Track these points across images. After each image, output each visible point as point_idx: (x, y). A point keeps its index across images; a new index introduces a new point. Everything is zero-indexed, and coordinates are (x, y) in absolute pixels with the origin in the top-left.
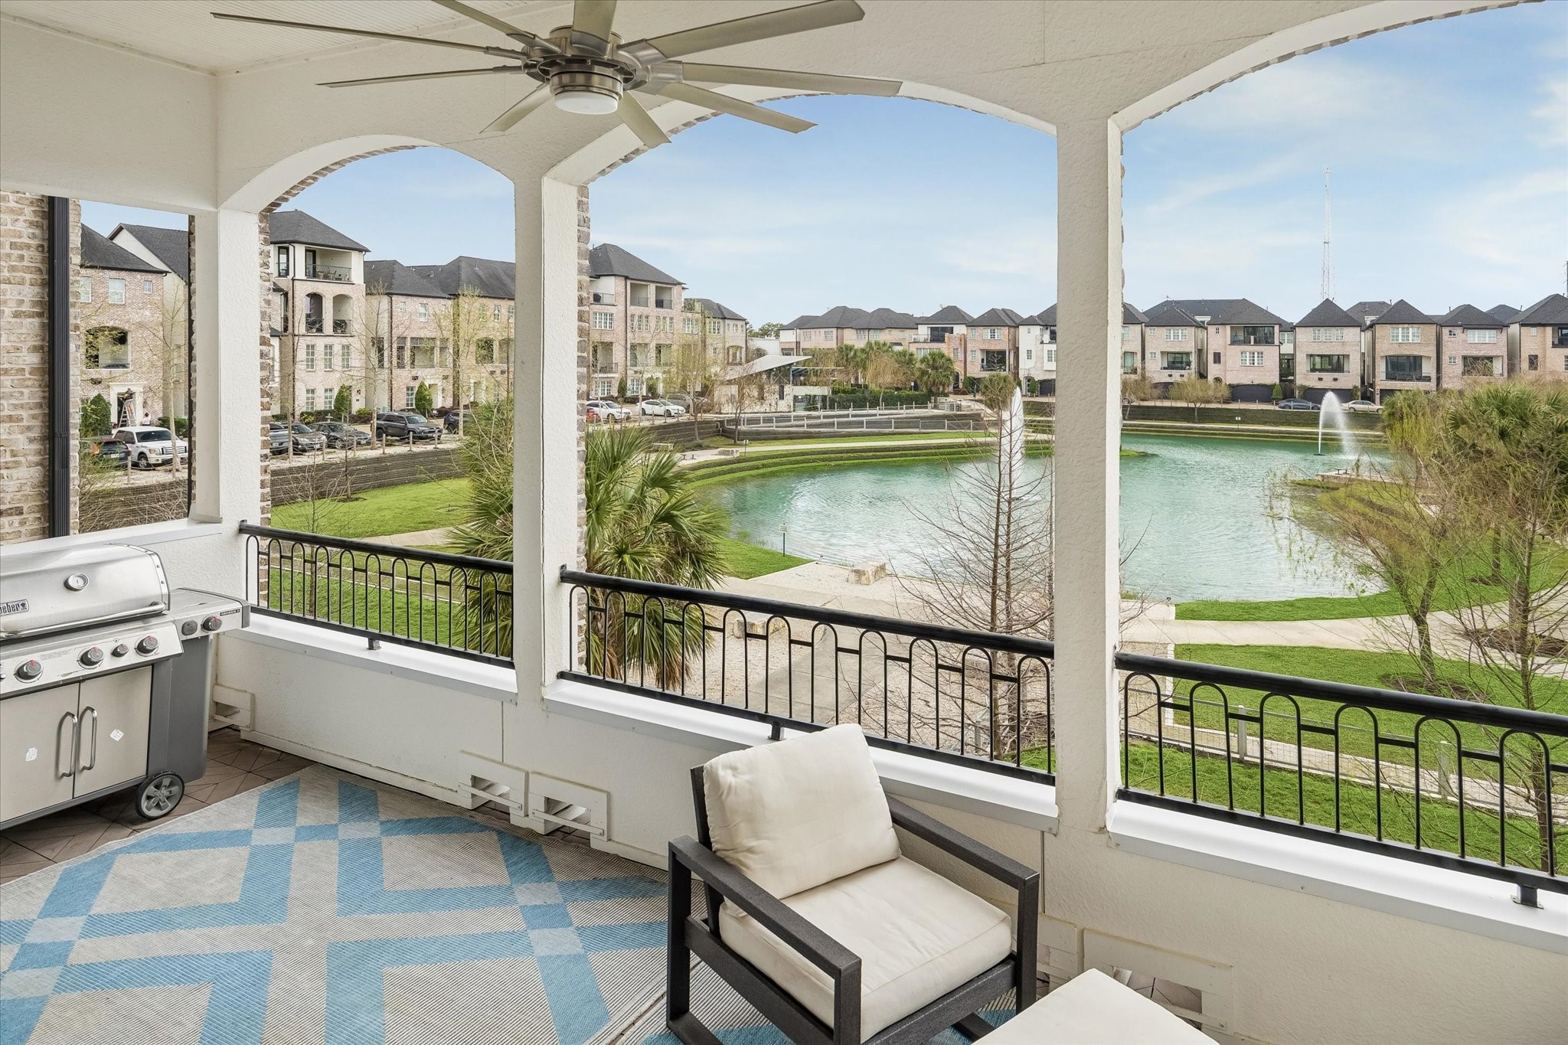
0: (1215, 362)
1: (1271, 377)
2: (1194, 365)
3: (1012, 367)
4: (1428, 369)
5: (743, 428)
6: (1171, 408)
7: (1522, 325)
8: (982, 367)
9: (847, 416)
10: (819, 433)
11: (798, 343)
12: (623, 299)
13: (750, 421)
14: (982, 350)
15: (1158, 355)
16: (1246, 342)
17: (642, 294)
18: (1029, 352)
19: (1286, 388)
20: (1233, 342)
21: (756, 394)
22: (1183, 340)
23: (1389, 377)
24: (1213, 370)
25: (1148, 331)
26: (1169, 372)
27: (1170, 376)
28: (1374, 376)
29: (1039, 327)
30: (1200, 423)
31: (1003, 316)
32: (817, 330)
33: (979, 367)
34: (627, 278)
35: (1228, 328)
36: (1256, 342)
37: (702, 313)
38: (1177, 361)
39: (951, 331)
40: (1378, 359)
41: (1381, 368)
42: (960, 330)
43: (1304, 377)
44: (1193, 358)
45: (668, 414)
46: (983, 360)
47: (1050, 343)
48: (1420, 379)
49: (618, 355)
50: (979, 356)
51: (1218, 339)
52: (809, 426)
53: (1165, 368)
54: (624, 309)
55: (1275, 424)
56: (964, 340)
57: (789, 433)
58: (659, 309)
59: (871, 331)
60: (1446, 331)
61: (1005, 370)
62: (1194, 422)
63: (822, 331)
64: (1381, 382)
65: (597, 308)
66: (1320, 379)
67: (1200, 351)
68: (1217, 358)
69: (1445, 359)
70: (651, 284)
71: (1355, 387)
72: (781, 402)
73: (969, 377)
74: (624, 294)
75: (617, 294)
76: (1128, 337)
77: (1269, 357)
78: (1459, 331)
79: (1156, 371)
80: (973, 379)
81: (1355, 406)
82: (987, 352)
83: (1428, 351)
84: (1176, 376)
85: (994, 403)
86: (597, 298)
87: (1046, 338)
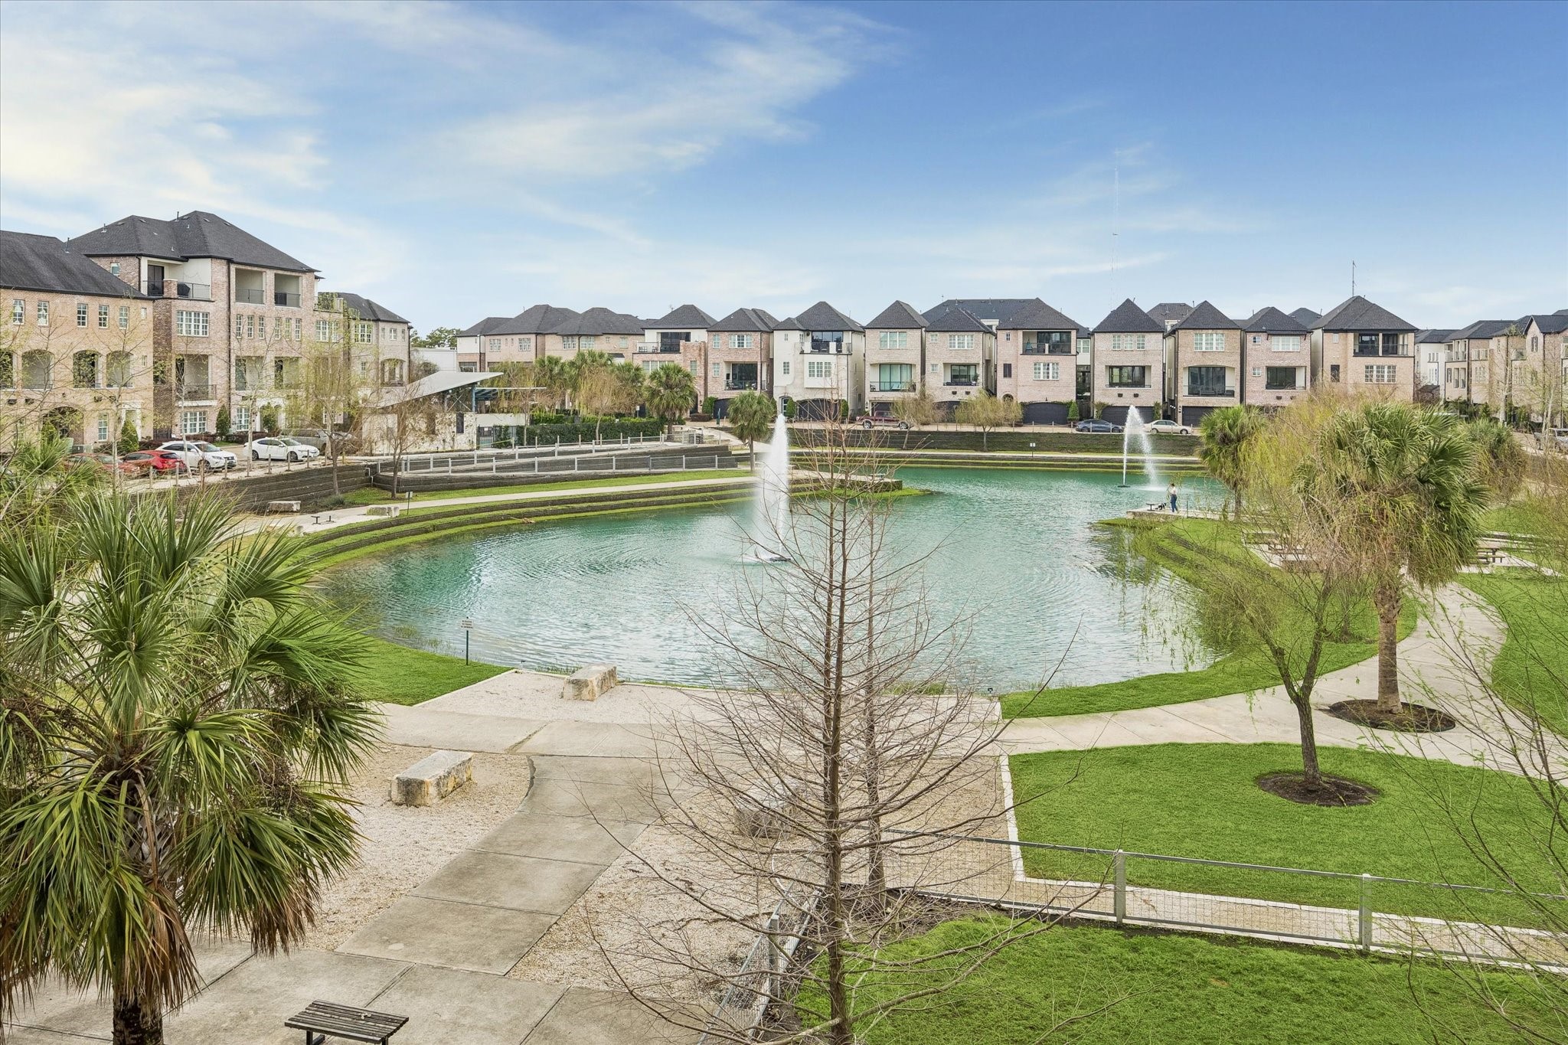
0: (1005, 376)
1: (1068, 395)
2: (981, 379)
3: (765, 383)
4: (1231, 382)
5: (404, 474)
6: (957, 433)
7: (1325, 331)
8: (728, 385)
9: (552, 454)
10: (514, 478)
11: (482, 355)
12: (224, 292)
13: (415, 465)
14: (727, 363)
15: (941, 368)
16: (1040, 351)
17: (254, 285)
18: (786, 365)
19: (1083, 407)
20: (1026, 352)
21: (423, 426)
22: (967, 348)
23: (1192, 392)
24: (1004, 386)
25: (929, 337)
26: (953, 388)
27: (954, 393)
28: (1176, 391)
29: (798, 333)
30: (989, 451)
31: (754, 318)
32: (509, 337)
33: (724, 383)
34: (230, 261)
35: (1020, 333)
36: (1051, 351)
37: (345, 313)
38: (960, 375)
39: (687, 337)
40: (1180, 370)
41: (1184, 380)
42: (698, 336)
43: (1103, 394)
45: (294, 458)
46: (728, 376)
47: (812, 353)
48: (1224, 393)
49: (217, 374)
50: (724, 370)
51: (1009, 347)
52: (498, 469)
53: (948, 384)
54: (226, 306)
55: (1073, 450)
56: (704, 350)
57: (471, 479)
58: (280, 307)
59: (582, 338)
60: (1250, 337)
61: (756, 389)
62: (982, 451)
63: (516, 338)
64: (1185, 399)
65: (182, 304)
66: (1120, 395)
67: (988, 362)
68: (1008, 370)
69: (1249, 369)
70: (268, 271)
71: (1157, 404)
72: (459, 437)
73: (711, 399)
74: (226, 285)
75: (214, 284)
76: (905, 346)
77: (1065, 369)
78: (1263, 336)
79: (938, 388)
80: (717, 401)
81: (1159, 427)
82: (734, 365)
83: (1232, 361)
84: (961, 393)
85: (746, 432)
86: (183, 291)
87: (808, 346)
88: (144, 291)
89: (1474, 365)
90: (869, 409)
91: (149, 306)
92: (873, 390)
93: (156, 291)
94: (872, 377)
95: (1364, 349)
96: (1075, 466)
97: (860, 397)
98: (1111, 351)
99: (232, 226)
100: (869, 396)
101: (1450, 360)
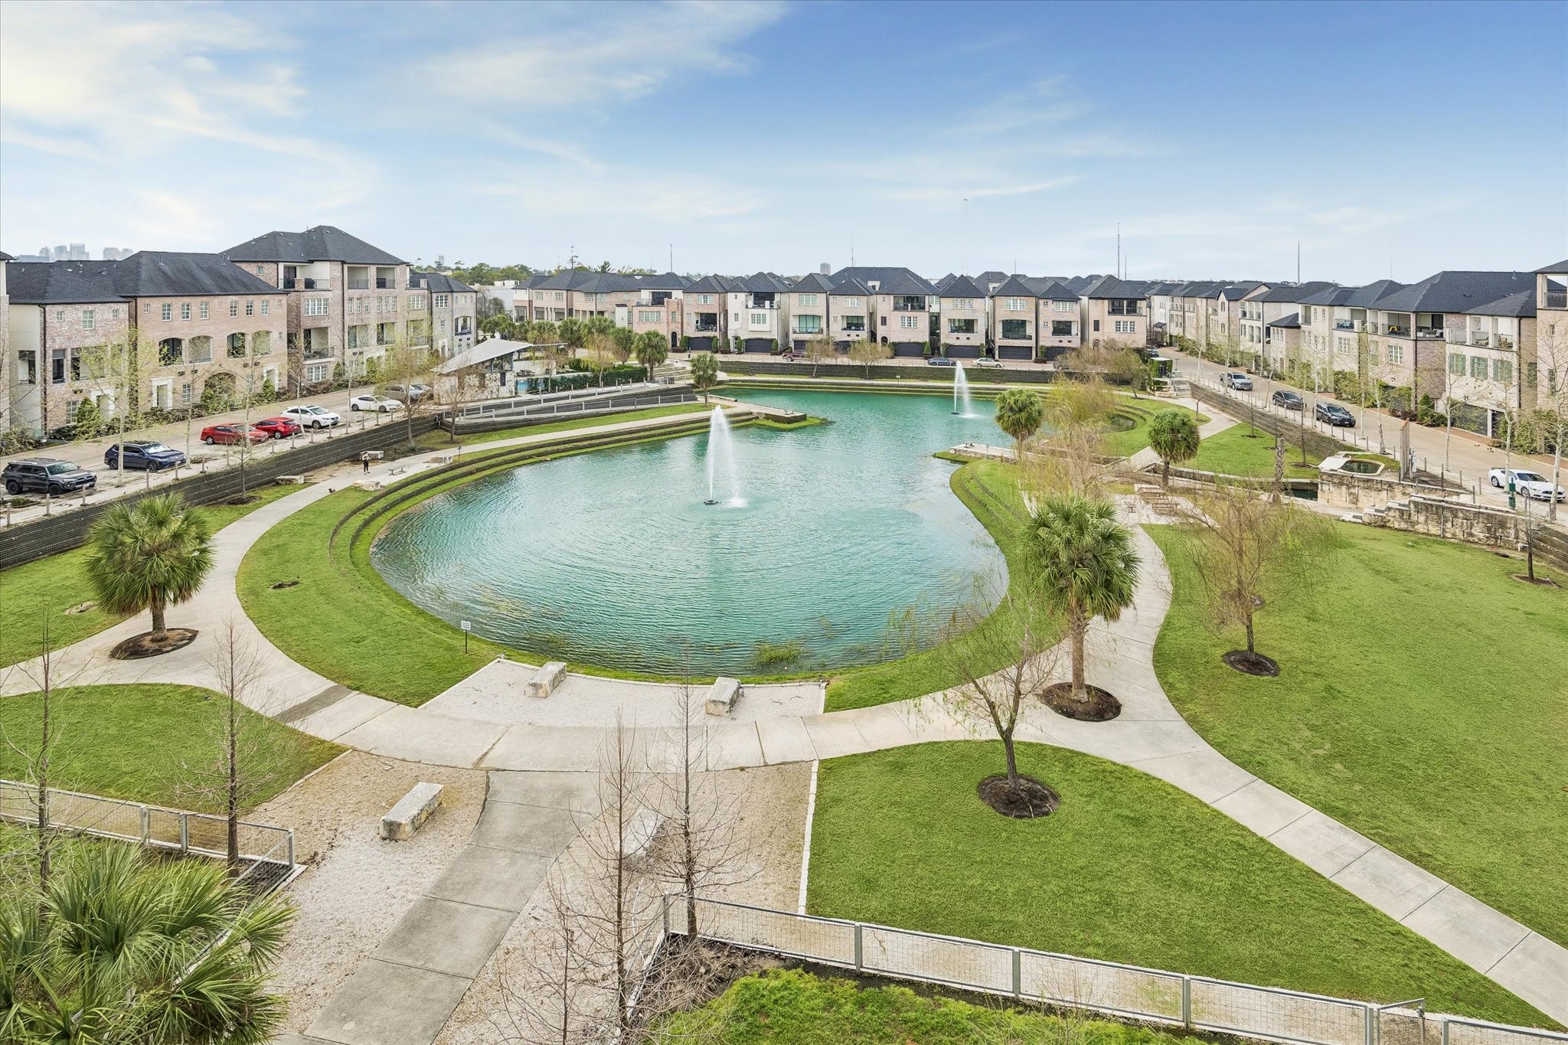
0: (882, 325)
1: (923, 337)
2: (866, 327)
3: (722, 327)
4: (1030, 330)
5: (460, 420)
6: (848, 366)
7: (1090, 298)
8: (697, 327)
9: (567, 398)
10: (540, 419)
11: (530, 302)
12: (340, 283)
13: (469, 412)
14: (697, 313)
15: (840, 318)
16: (905, 308)
17: (361, 277)
18: (736, 315)
19: (933, 348)
20: (896, 309)
21: (477, 383)
22: (859, 306)
23: (1005, 336)
24: (881, 331)
25: (831, 297)
26: (848, 332)
27: (849, 335)
28: (995, 336)
29: (744, 294)
30: (870, 379)
31: (714, 283)
32: (549, 291)
33: (694, 327)
34: (343, 262)
35: (892, 297)
36: (913, 308)
37: (429, 288)
38: (853, 323)
39: (669, 296)
40: (997, 322)
41: (999, 329)
42: (677, 294)
43: (947, 337)
44: (866, 321)
45: (383, 410)
46: (697, 322)
47: (753, 307)
48: (1025, 337)
49: (334, 338)
50: (694, 318)
51: (884, 305)
52: (529, 412)
53: (845, 329)
54: (341, 293)
55: (925, 379)
56: (681, 305)
57: (509, 422)
58: (380, 290)
59: (599, 295)
60: (1041, 302)
61: (716, 331)
62: (866, 379)
63: (554, 292)
64: (1000, 341)
65: (309, 294)
66: (958, 338)
67: (871, 314)
68: (884, 321)
69: (1041, 323)
70: (372, 266)
71: (982, 344)
72: (502, 389)
73: (685, 337)
74: (341, 278)
75: (333, 279)
76: (816, 304)
77: (923, 320)
78: (1050, 302)
79: (838, 333)
80: (690, 338)
81: (982, 363)
82: (701, 314)
83: (1030, 317)
84: (853, 335)
85: (701, 381)
86: (310, 284)
87: (751, 303)
88: (281, 286)
89: (1187, 314)
90: (792, 345)
91: (284, 299)
92: (795, 332)
93: (290, 284)
94: (794, 324)
95: (1115, 310)
96: (926, 392)
97: (786, 335)
98: (950, 310)
99: (346, 234)
100: (792, 337)
101: (1172, 309)
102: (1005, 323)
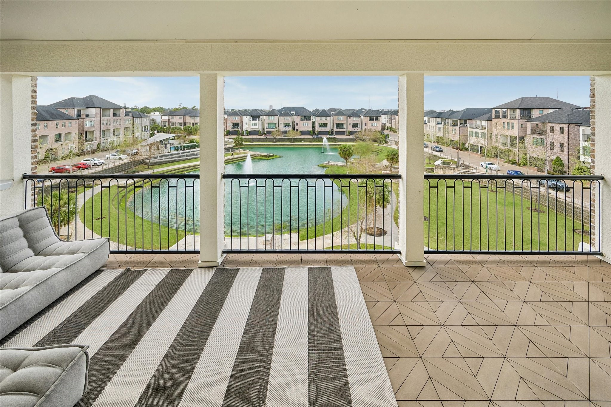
0: (297, 125)
1: (310, 129)
2: (291, 126)
3: (241, 127)
4: (345, 126)
5: (152, 161)
6: (286, 139)
7: (364, 116)
8: (232, 127)
9: (190, 152)
10: (180, 159)
11: (169, 120)
12: (99, 115)
13: (154, 158)
14: (232, 123)
15: (282, 123)
16: (304, 120)
17: (107, 113)
18: (246, 123)
19: (313, 132)
20: (301, 120)
21: (156, 148)
22: (289, 120)
23: (337, 128)
24: (296, 127)
25: (279, 117)
26: (285, 128)
28: (333, 128)
29: (249, 117)
30: (294, 143)
31: (238, 112)
32: (176, 116)
33: (231, 127)
34: (101, 108)
35: (300, 117)
36: (307, 120)
37: (133, 116)
38: (287, 125)
40: (334, 123)
41: (335, 126)
42: (225, 117)
43: (318, 129)
44: (291, 124)
45: (120, 159)
46: (232, 126)
47: (252, 121)
48: (343, 128)
49: (97, 134)
51: (298, 119)
52: (176, 157)
53: (284, 127)
54: (99, 119)
55: (312, 142)
56: (226, 120)
57: (169, 161)
58: (115, 117)
60: (348, 117)
61: (239, 128)
62: (292, 143)
63: (178, 117)
64: (335, 129)
65: (87, 119)
66: (322, 129)
67: (293, 122)
68: (297, 124)
69: (348, 124)
70: (111, 109)
71: (329, 131)
72: (165, 150)
73: (228, 131)
74: (100, 113)
75: (96, 114)
76: (274, 119)
77: (310, 123)
78: (351, 117)
79: (282, 128)
81: (330, 136)
82: (234, 123)
83: (345, 122)
84: (287, 129)
85: (238, 145)
86: (87, 116)
87: (251, 119)
88: (75, 116)
89: (392, 120)
90: (266, 132)
91: (77, 121)
92: (267, 128)
93: (79, 116)
94: (267, 126)
95: (371, 120)
96: (312, 146)
97: (264, 129)
98: (319, 120)
99: (101, 98)
100: (266, 130)
101: (388, 119)
102: (337, 124)
